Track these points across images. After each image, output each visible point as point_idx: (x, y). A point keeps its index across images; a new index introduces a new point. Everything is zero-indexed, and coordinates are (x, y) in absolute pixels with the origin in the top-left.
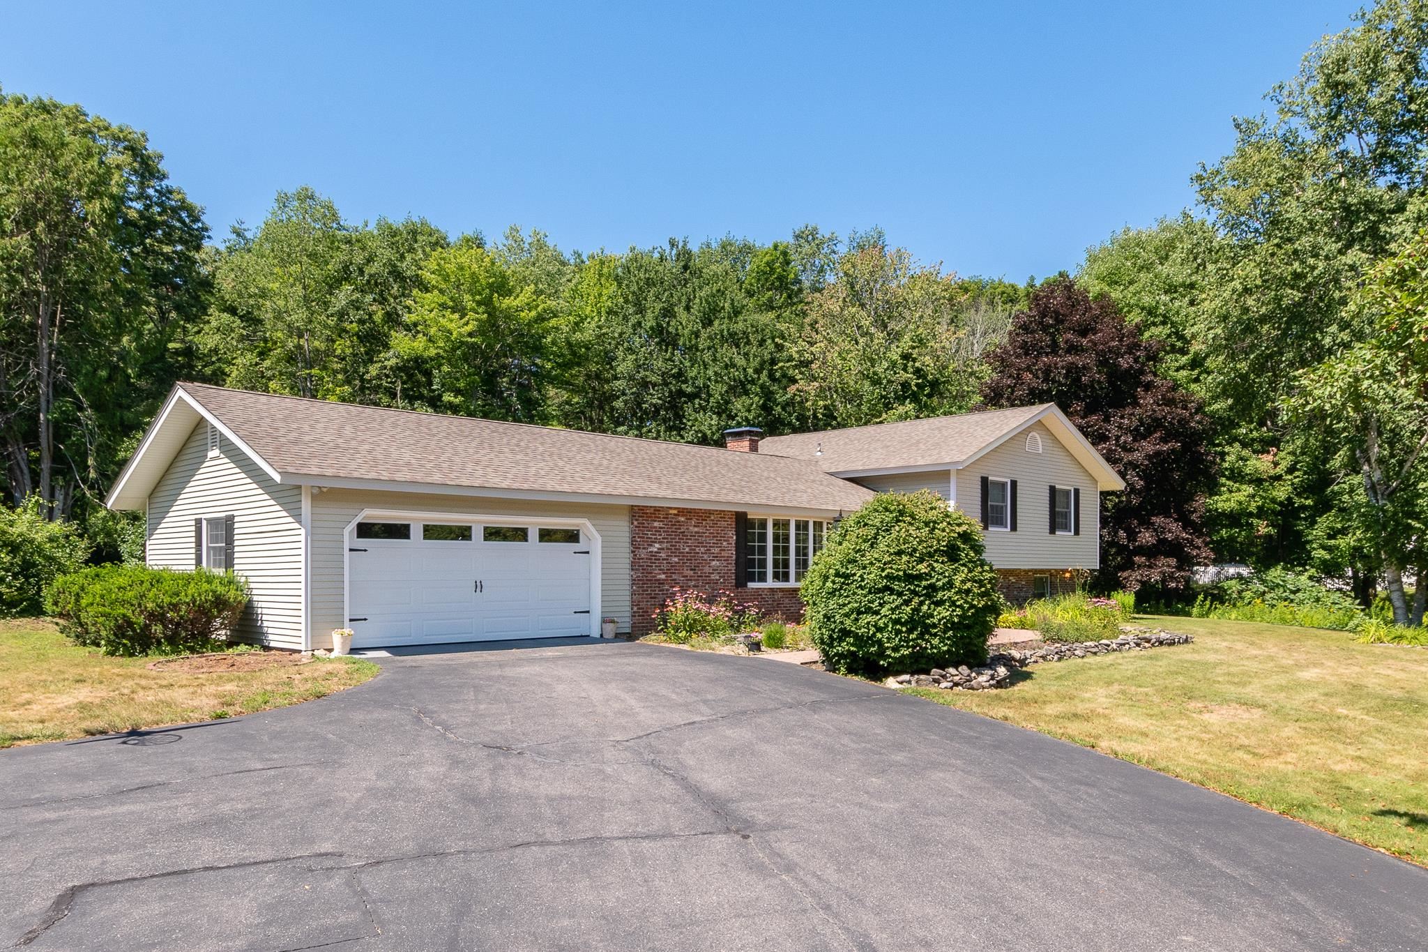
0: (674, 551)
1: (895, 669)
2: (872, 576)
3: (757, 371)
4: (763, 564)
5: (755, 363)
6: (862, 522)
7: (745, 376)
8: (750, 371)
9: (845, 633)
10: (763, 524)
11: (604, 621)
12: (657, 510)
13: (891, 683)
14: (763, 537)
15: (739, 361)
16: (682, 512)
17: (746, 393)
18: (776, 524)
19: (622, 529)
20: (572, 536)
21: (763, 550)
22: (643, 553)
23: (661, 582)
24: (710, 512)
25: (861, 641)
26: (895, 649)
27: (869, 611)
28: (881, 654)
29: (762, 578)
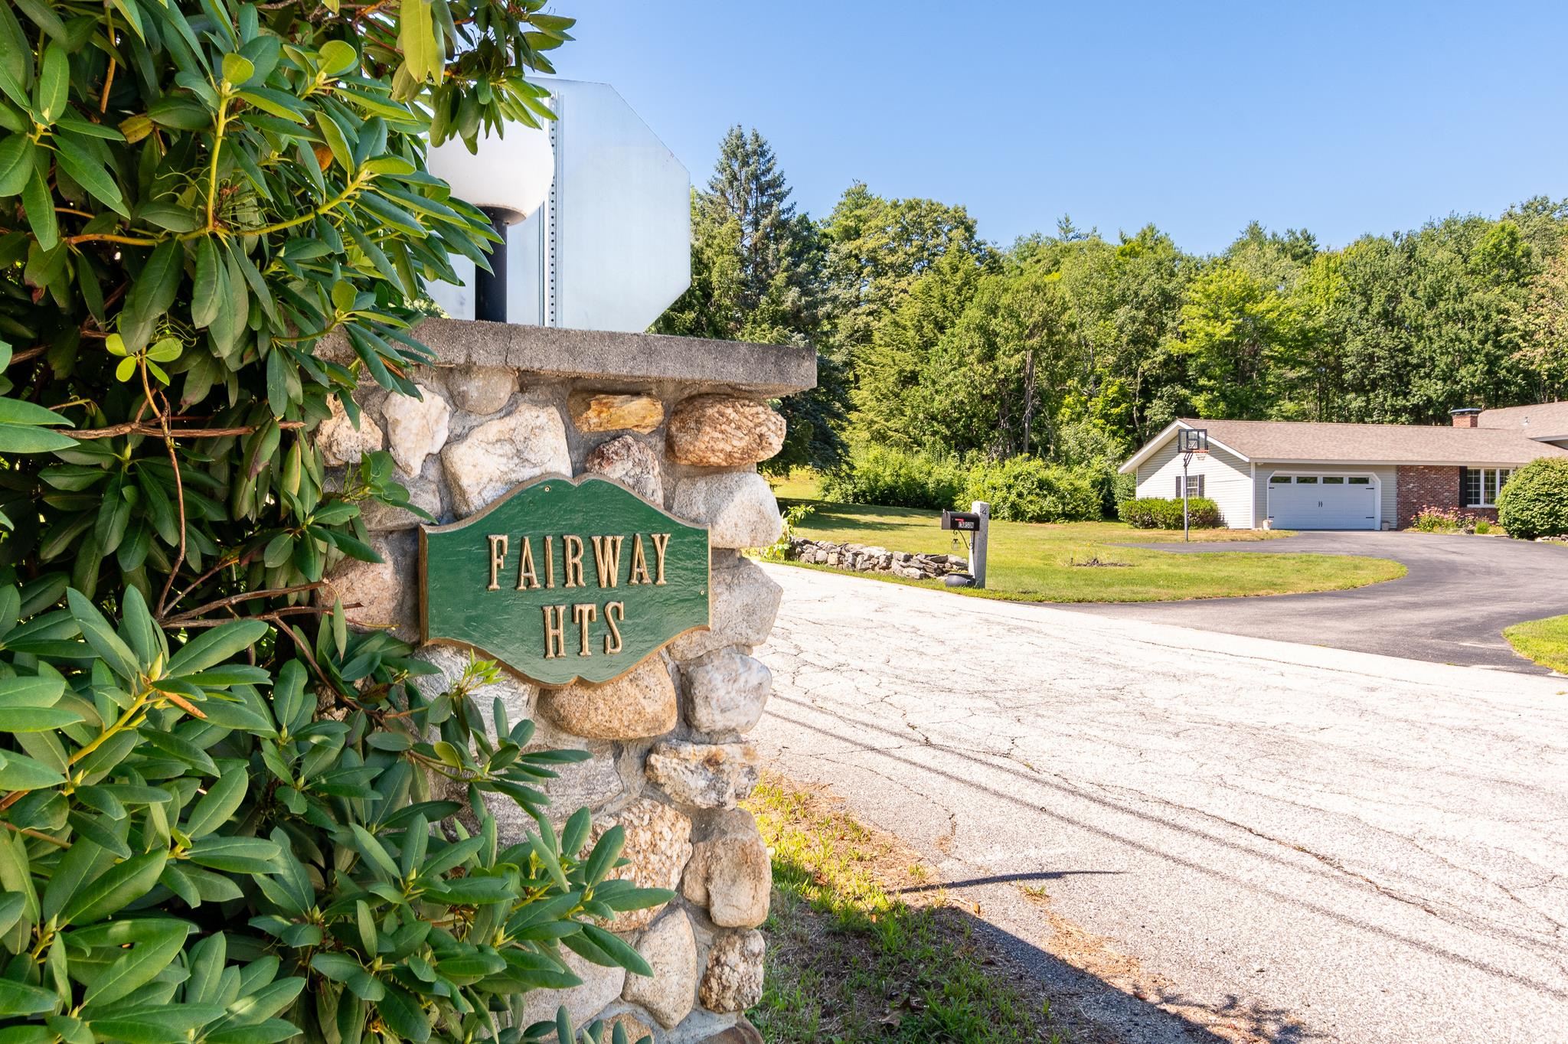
0: (1422, 487)
1: (1541, 534)
2: (1530, 494)
3: (1483, 342)
4: (1478, 494)
5: (1480, 336)
6: (1526, 471)
7: (1470, 347)
8: (1475, 343)
9: (1516, 520)
10: (1477, 472)
11: (1382, 522)
12: (1412, 467)
13: (1539, 540)
14: (1477, 480)
15: (1465, 335)
16: (1426, 467)
17: (1471, 361)
18: (1487, 473)
19: (1392, 477)
20: (1365, 481)
21: (1478, 487)
22: (1404, 489)
23: (1414, 503)
24: (1443, 467)
25: (1524, 523)
26: (1542, 526)
27: (1528, 509)
28: (1535, 528)
29: (1477, 502)
